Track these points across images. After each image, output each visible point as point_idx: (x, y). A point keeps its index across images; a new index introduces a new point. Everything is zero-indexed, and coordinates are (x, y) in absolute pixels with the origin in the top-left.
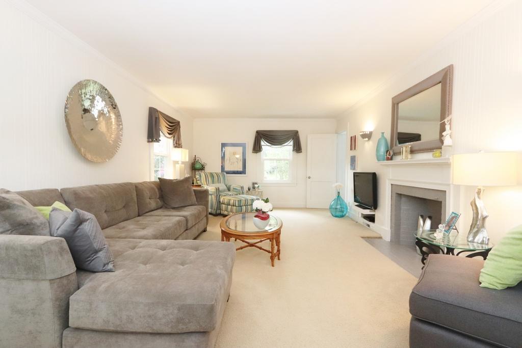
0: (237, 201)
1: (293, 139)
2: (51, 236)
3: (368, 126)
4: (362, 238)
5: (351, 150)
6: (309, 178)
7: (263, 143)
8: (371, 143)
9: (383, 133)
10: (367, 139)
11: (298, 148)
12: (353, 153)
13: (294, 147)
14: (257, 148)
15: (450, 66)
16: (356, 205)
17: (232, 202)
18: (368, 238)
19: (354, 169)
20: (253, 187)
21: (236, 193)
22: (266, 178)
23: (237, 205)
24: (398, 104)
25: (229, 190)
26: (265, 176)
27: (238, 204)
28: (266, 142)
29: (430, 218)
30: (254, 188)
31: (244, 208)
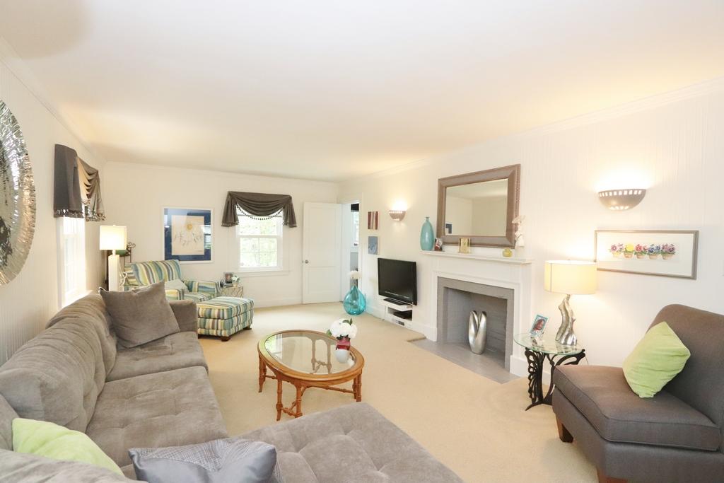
0: (225, 311)
1: (284, 208)
2: (139, 479)
3: (399, 203)
4: (409, 341)
5: (369, 228)
6: (307, 262)
7: (239, 211)
8: (403, 224)
9: (427, 218)
10: (398, 220)
11: (290, 221)
12: (373, 233)
13: (286, 220)
14: (230, 219)
15: (516, 166)
16: (385, 300)
17: (215, 313)
18: (414, 340)
19: (376, 253)
20: (228, 282)
21: (208, 295)
22: (243, 264)
23: (226, 317)
24: (446, 187)
25: (190, 289)
26: (241, 262)
27: (228, 315)
28: (244, 211)
29: (485, 313)
30: (230, 282)
31: (235, 319)
